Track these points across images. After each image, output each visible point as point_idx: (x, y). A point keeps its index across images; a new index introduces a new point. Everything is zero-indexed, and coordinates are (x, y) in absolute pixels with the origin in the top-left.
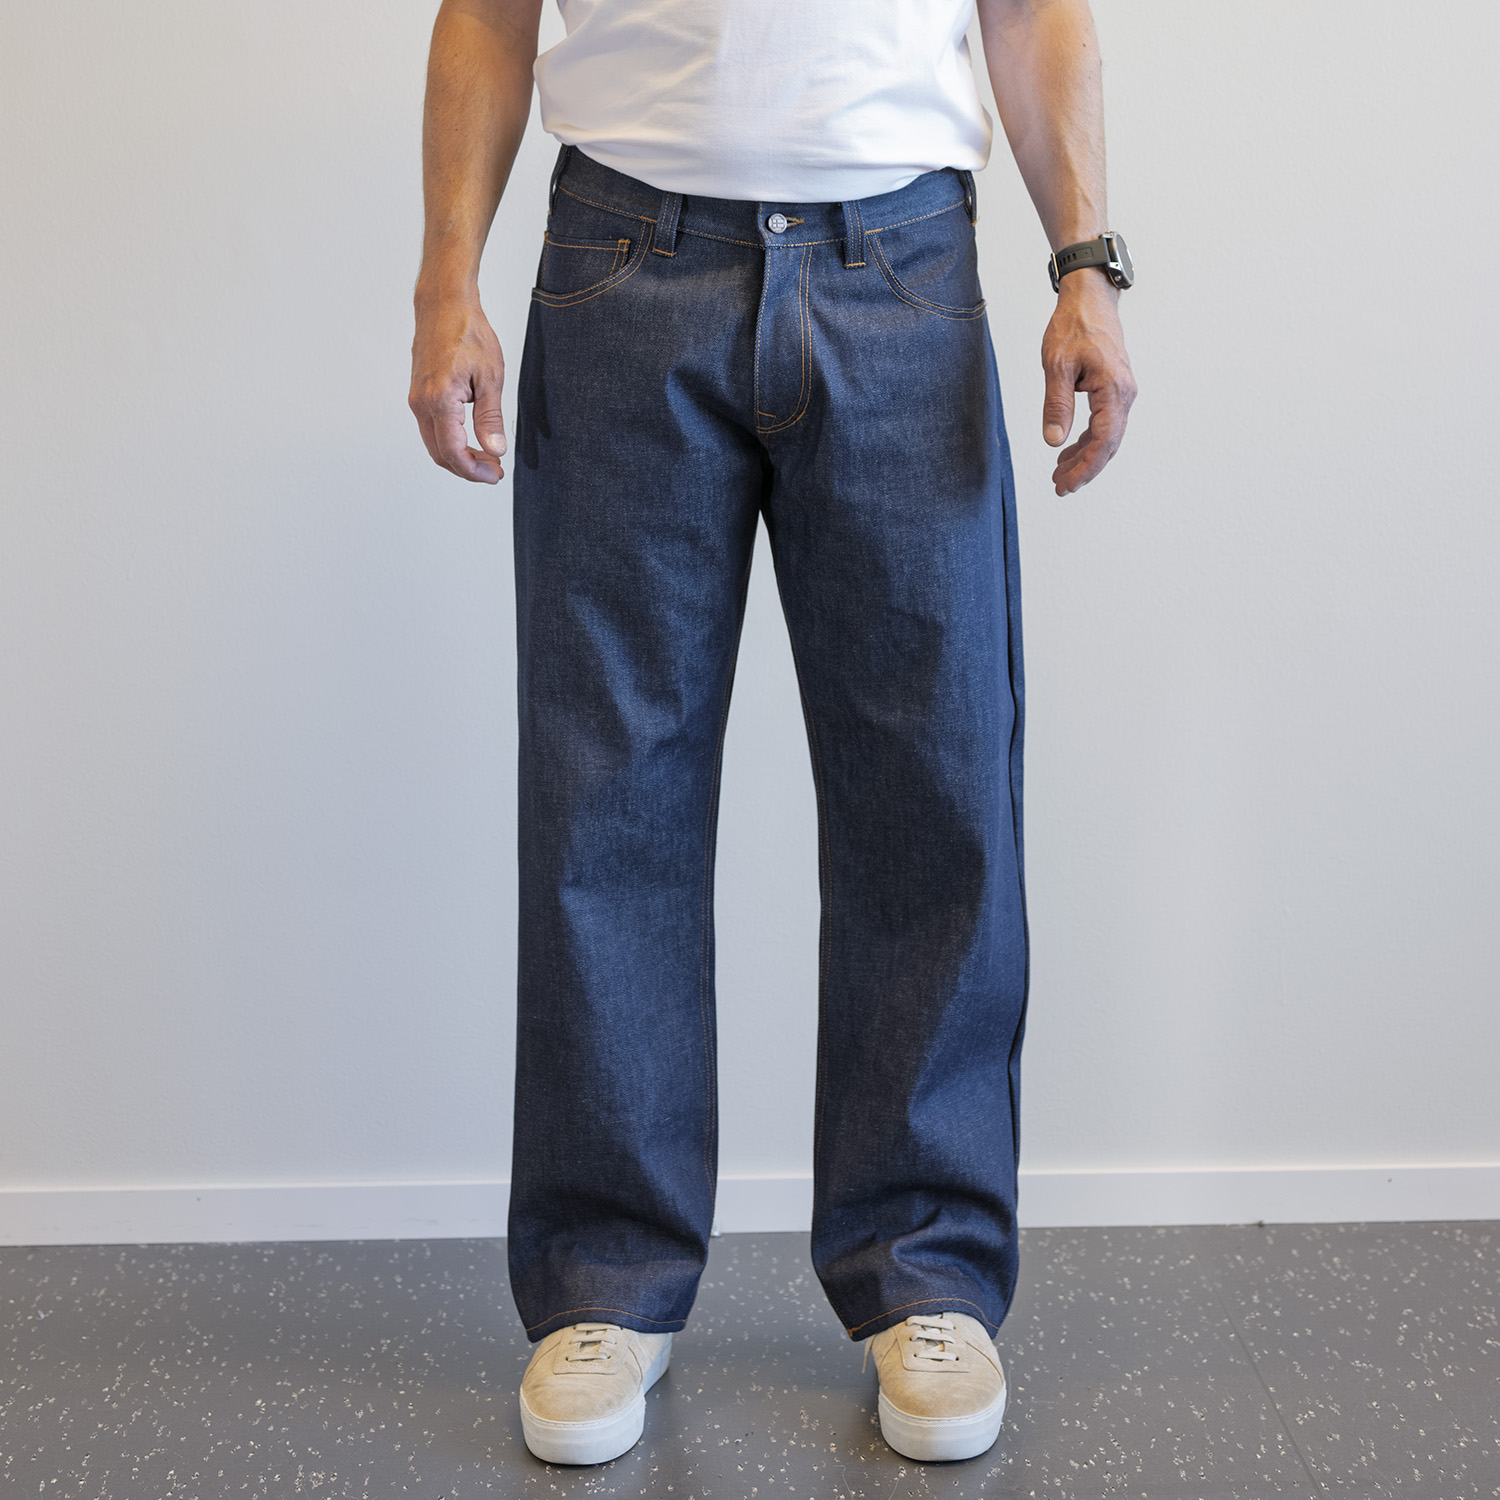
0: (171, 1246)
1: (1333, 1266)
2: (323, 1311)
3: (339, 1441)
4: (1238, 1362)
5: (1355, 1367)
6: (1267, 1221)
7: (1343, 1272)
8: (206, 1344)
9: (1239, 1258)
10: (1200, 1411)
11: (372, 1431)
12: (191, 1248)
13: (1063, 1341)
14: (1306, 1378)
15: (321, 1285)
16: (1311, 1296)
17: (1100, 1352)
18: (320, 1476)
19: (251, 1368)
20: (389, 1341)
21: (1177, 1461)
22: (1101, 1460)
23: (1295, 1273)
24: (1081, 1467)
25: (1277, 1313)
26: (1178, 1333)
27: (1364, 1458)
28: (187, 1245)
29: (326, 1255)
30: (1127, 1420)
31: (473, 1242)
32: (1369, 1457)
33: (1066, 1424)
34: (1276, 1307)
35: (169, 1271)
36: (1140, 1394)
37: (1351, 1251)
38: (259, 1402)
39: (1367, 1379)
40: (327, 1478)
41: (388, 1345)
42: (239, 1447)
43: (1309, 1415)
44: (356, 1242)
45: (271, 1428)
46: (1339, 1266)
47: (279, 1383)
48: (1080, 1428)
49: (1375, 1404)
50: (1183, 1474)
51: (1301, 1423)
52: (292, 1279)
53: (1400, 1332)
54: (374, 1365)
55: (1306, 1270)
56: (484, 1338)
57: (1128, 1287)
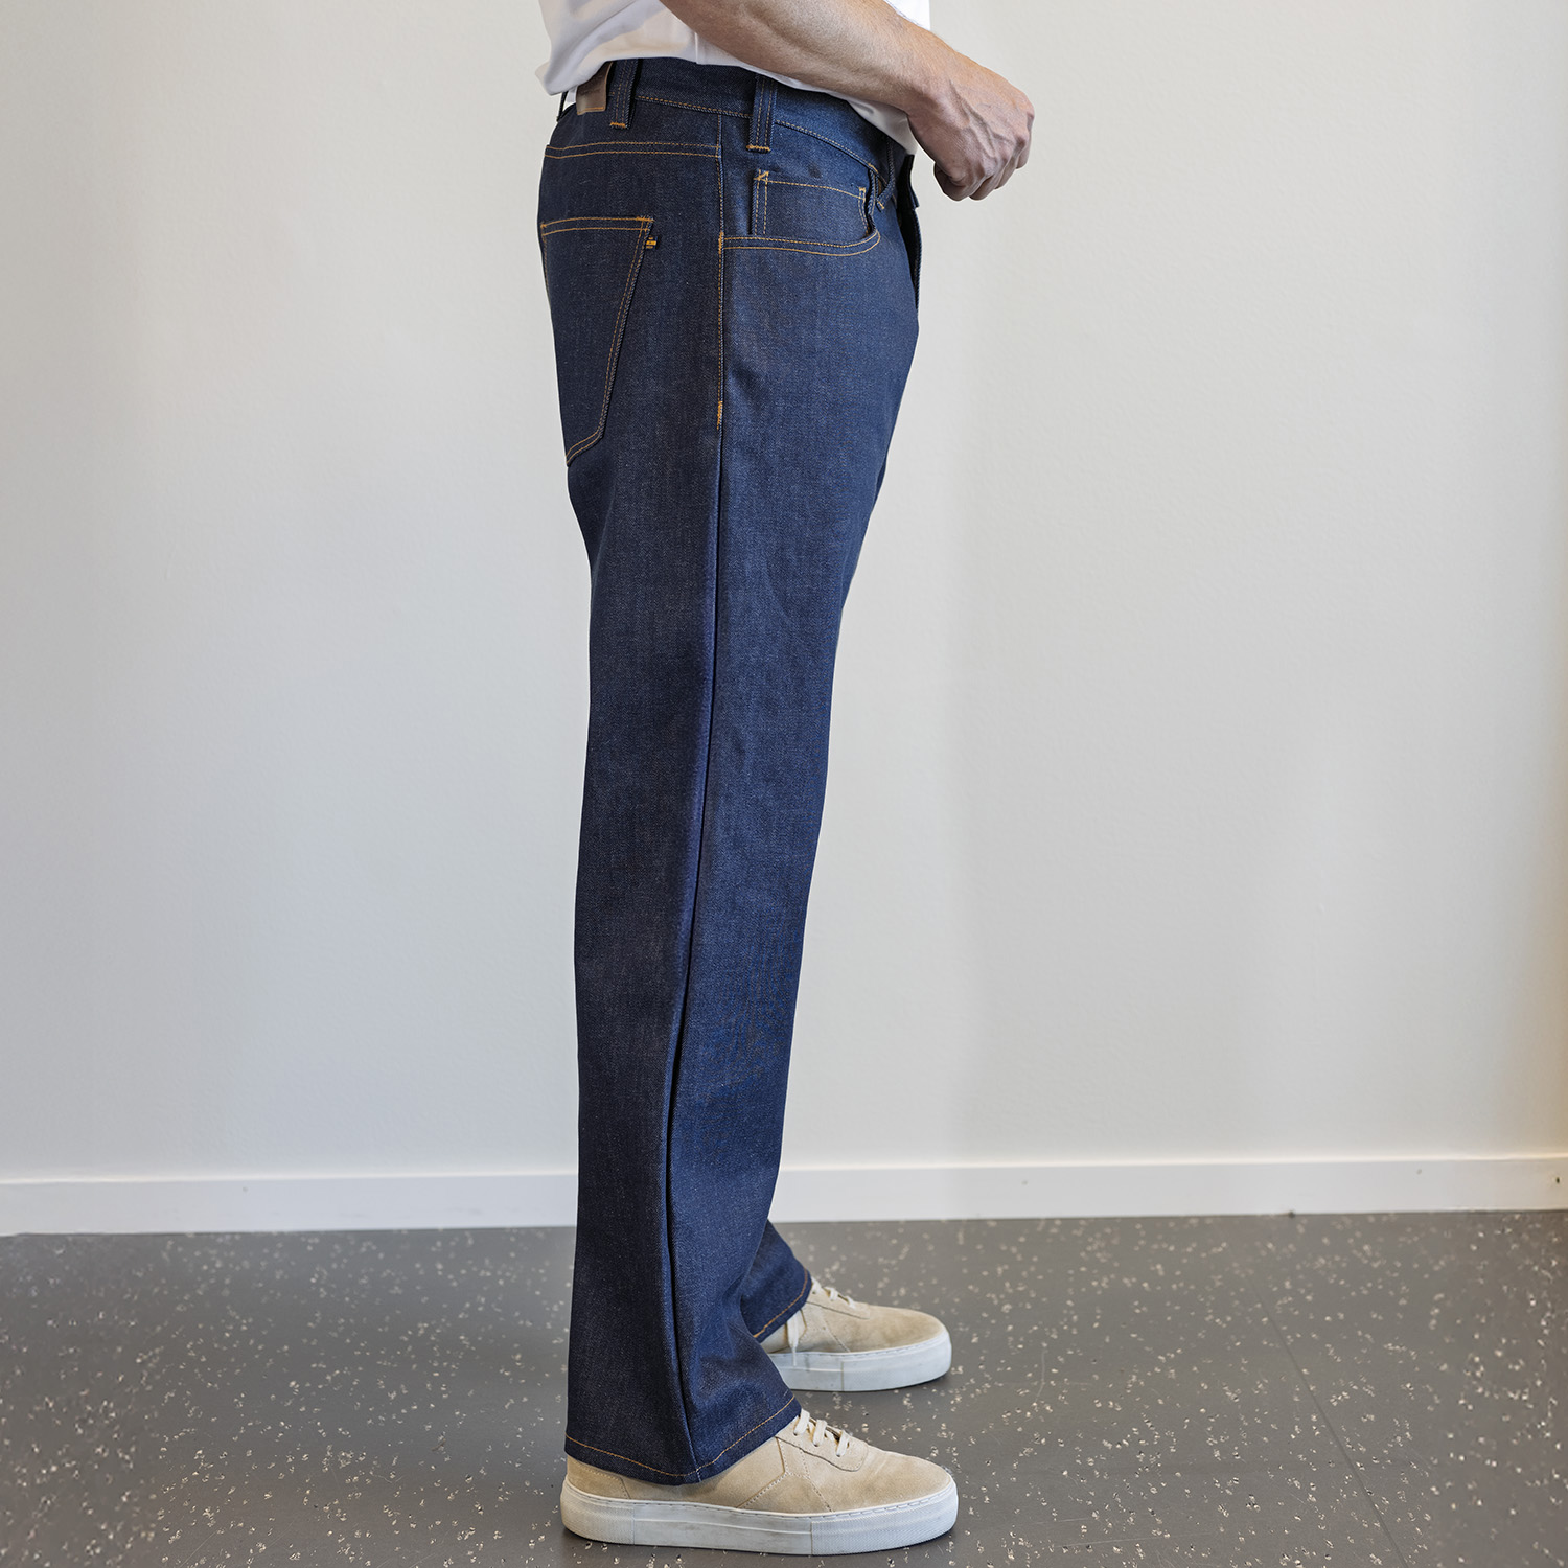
0: (218, 1235)
1: (1364, 1253)
2: (363, 1296)
3: (370, 1421)
4: (1271, 1345)
5: (1388, 1350)
6: (1299, 1210)
7: (1374, 1259)
8: (244, 1328)
9: (1270, 1246)
10: (1233, 1393)
11: (404, 1411)
12: (237, 1237)
13: (1096, 1325)
14: (1339, 1360)
15: (363, 1271)
16: (1342, 1282)
17: (1134, 1335)
18: (349, 1456)
19: (287, 1351)
20: (426, 1325)
21: (1211, 1441)
22: (1134, 1440)
23: (1327, 1260)
24: (1114, 1447)
25: (1309, 1298)
26: (1211, 1317)
27: (1399, 1439)
28: (233, 1234)
29: (369, 1243)
30: (1161, 1402)
31: (515, 1232)
32: (1404, 1437)
33: (1099, 1405)
34: (1308, 1293)
35: (213, 1259)
36: (1173, 1376)
37: (1381, 1240)
38: (293, 1383)
39: (1400, 1362)
40: (355, 1458)
41: (426, 1329)
42: (269, 1428)
43: (1343, 1396)
44: (400, 1231)
45: (303, 1409)
46: (1369, 1254)
47: (314, 1366)
48: (1113, 1409)
49: (1408, 1386)
50: (1217, 1454)
51: (1335, 1404)
52: (334, 1266)
53: (1432, 1317)
54: (410, 1348)
55: (1337, 1258)
56: (521, 1323)
57: (1161, 1273)
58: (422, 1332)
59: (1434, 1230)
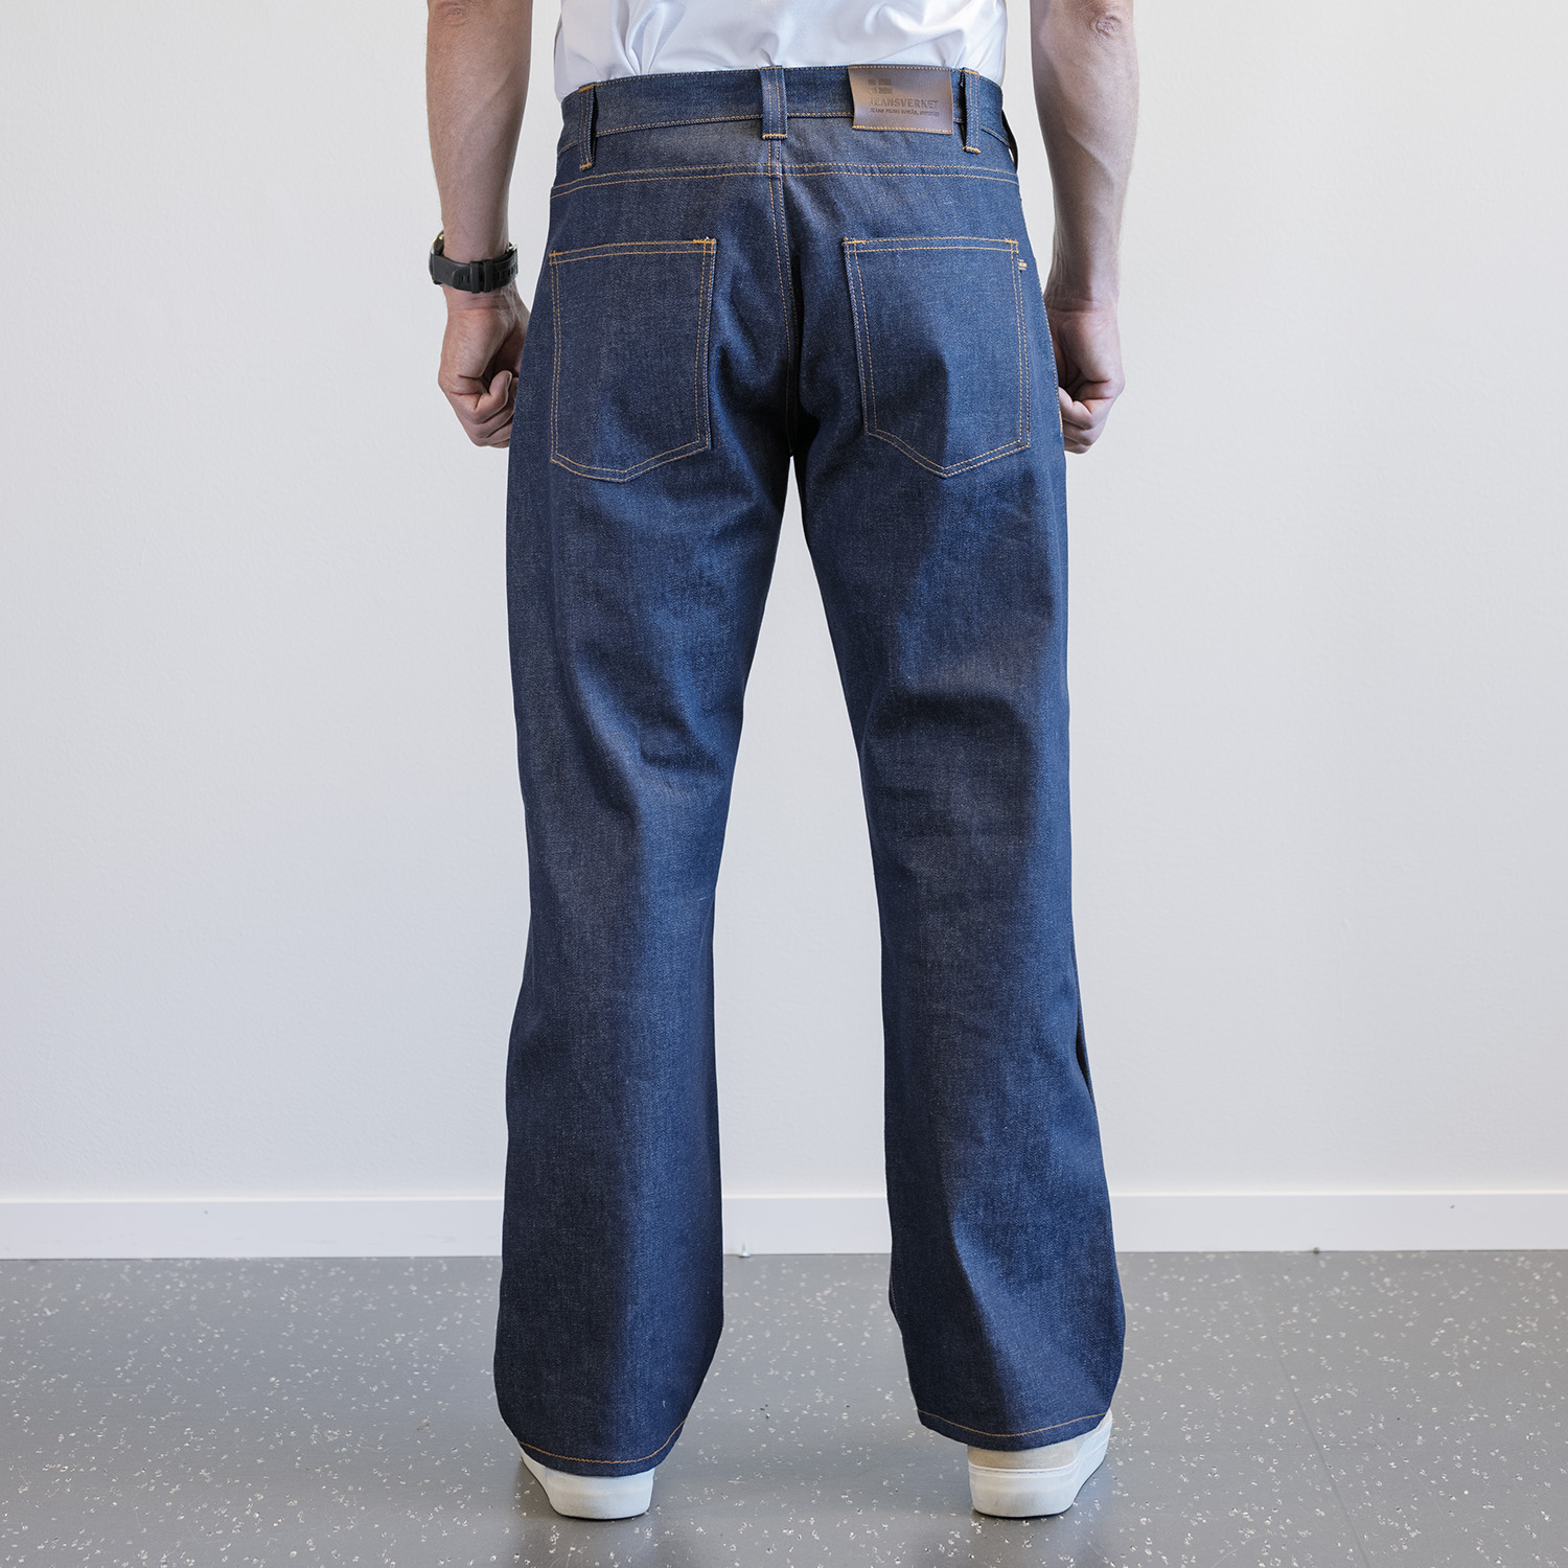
0: (176, 1260)
2: (336, 1312)
3: (354, 1408)
5: (1382, 1362)
6: (1323, 1248)
7: (1391, 1289)
8: (217, 1336)
9: (1286, 1277)
10: (1216, 1393)
11: (387, 1401)
12: (198, 1262)
14: (1330, 1369)
15: (334, 1291)
16: (1352, 1308)
18: (336, 1433)
19: (265, 1354)
20: (403, 1335)
25: (1314, 1320)
28: (193, 1259)
29: (338, 1269)
34: (1314, 1316)
35: (176, 1280)
36: (1160, 1380)
37: (1403, 1274)
38: (273, 1379)
39: (1392, 1371)
40: (342, 1434)
41: (403, 1338)
42: (254, 1412)
44: (369, 1258)
45: (286, 1398)
46: (1388, 1285)
47: (293, 1366)
52: (303, 1287)
54: (388, 1353)
58: (400, 1340)
59: (1461, 1266)
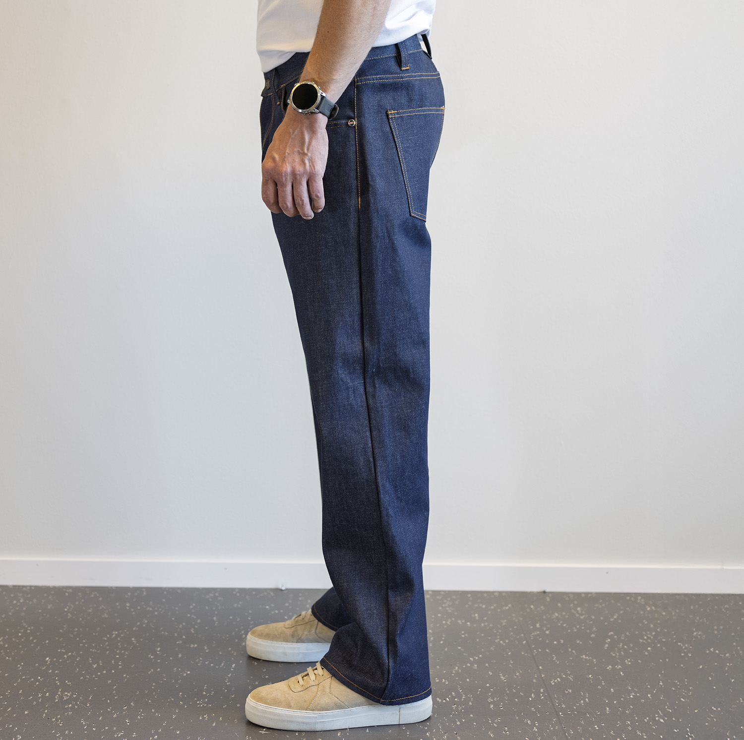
0: (24, 586)
1: (577, 612)
2: (89, 618)
3: (82, 678)
4: (526, 654)
5: (582, 659)
6: (548, 590)
7: (582, 614)
8: (29, 631)
9: (532, 607)
10: (504, 677)
11: (99, 674)
12: (33, 588)
13: (442, 642)
14: (558, 663)
15: (91, 606)
16: (565, 625)
17: (459, 648)
18: (69, 694)
19: (48, 643)
20: (117, 633)
21: (490, 700)
22: (453, 698)
23: (559, 614)
24: (442, 701)
25: (547, 632)
26: (498, 640)
27: (582, 702)
28: (31, 587)
29: (96, 593)
30: (468, 680)
31: (167, 589)
32: (585, 701)
33: (438, 681)
34: (547, 630)
35: (20, 598)
36: (476, 668)
37: (586, 605)
38: (47, 659)
39: (588, 664)
40: (72, 695)
41: (116, 634)
42: (33, 680)
43: (558, 680)
44: (111, 587)
45: (50, 671)
46: (580, 612)
47: (59, 650)
48: (444, 683)
49: (590, 676)
50: (492, 706)
51: (553, 684)
52: (77, 603)
53: (606, 643)
54: (107, 644)
55: (564, 613)
56: (163, 633)
57: (477, 618)
58: (114, 636)
59: (613, 601)
